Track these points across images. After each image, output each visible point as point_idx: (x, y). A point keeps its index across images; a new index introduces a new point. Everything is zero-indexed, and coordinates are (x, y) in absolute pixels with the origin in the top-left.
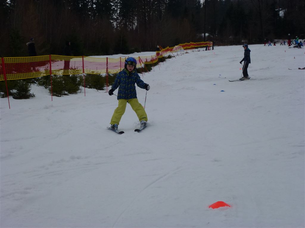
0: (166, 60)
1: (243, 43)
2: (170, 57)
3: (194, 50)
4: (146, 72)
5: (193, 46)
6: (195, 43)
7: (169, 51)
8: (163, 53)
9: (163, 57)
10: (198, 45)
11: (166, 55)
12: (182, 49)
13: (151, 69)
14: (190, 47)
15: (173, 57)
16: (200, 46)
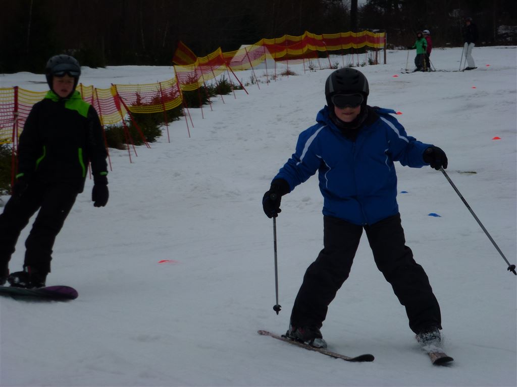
0: (212, 99)
1: (502, 36)
2: (224, 89)
3: (315, 61)
4: (138, 141)
5: (313, 48)
6: (319, 37)
7: (223, 67)
8: (199, 72)
9: (201, 88)
10: (330, 42)
11: (211, 79)
12: (269, 57)
13: (158, 133)
14: (299, 52)
15: (236, 88)
16: (338, 48)
